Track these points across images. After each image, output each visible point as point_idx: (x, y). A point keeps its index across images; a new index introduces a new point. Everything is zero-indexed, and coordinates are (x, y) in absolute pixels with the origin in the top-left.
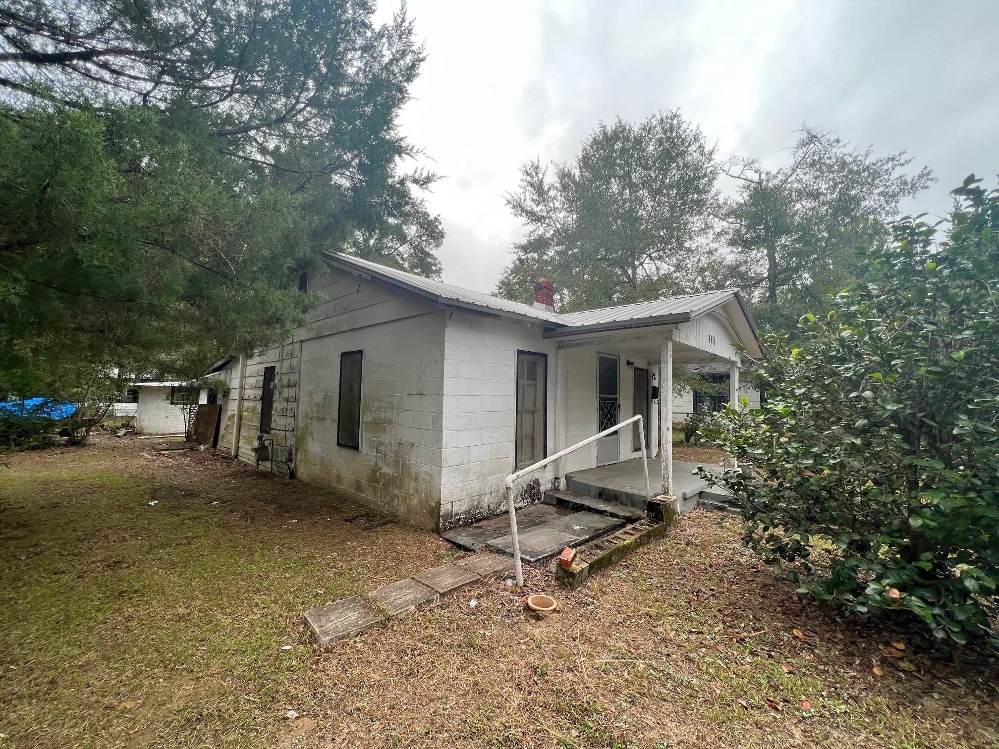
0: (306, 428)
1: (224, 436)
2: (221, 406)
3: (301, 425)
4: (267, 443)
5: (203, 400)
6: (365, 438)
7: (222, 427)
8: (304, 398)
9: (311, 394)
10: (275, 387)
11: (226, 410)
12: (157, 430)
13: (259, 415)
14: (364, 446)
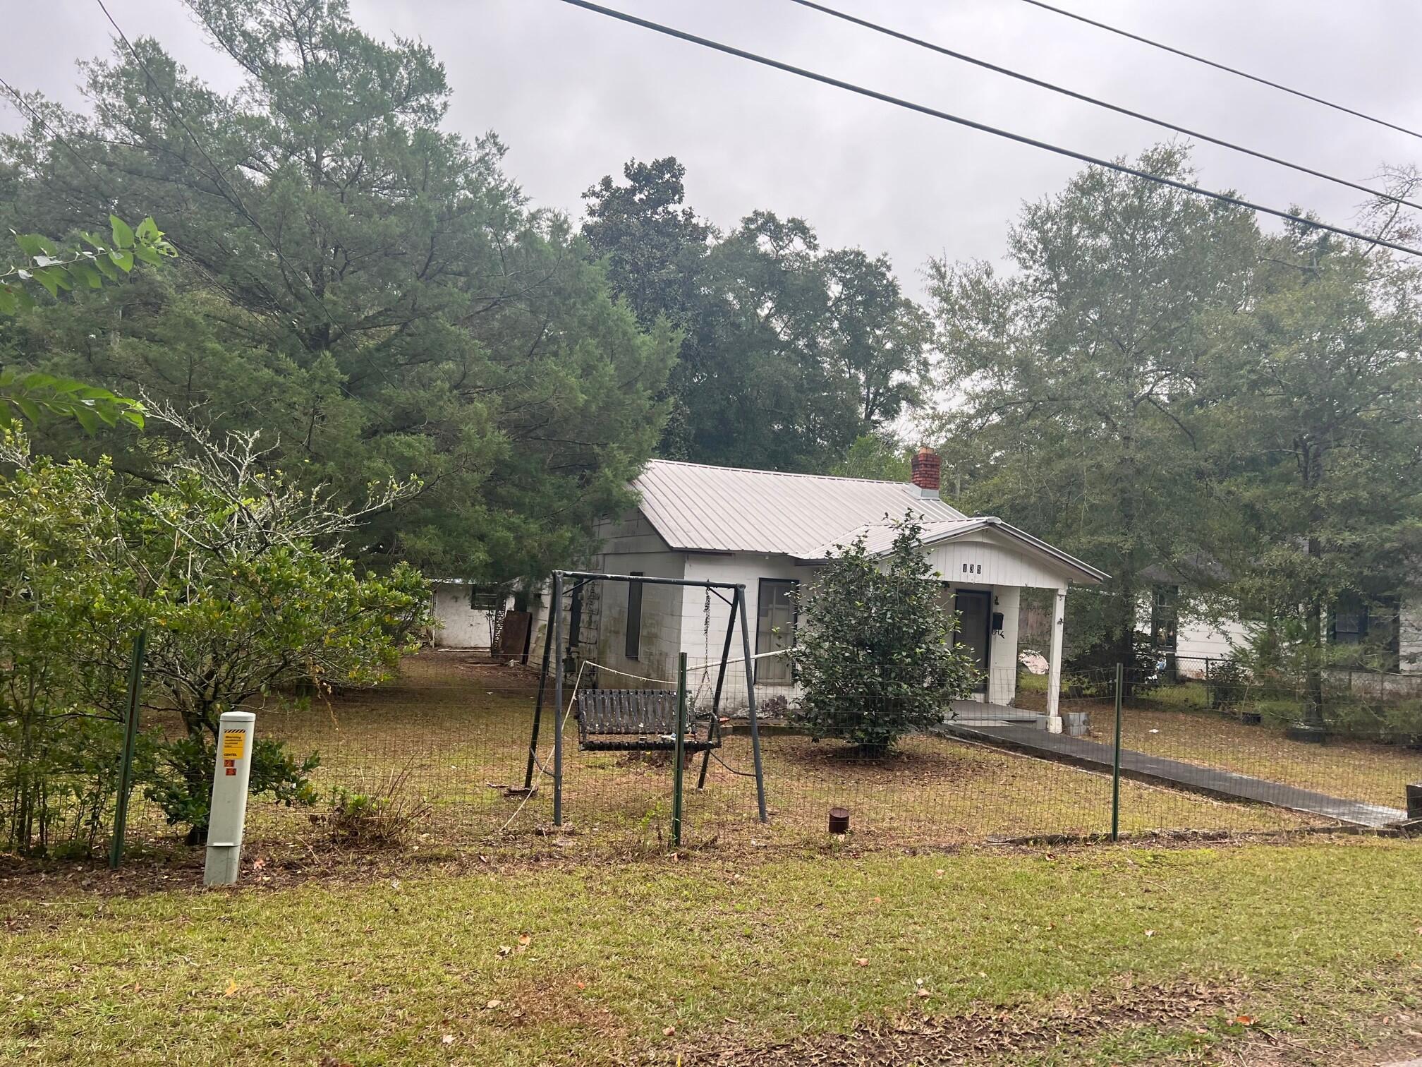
0: (606, 641)
1: (534, 650)
2: (531, 615)
3: (602, 638)
4: (574, 656)
5: (510, 604)
6: (642, 649)
7: (533, 640)
8: (605, 612)
9: (610, 608)
10: (582, 599)
11: (537, 620)
12: (456, 642)
13: (569, 627)
14: (641, 656)
